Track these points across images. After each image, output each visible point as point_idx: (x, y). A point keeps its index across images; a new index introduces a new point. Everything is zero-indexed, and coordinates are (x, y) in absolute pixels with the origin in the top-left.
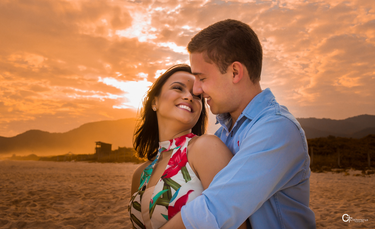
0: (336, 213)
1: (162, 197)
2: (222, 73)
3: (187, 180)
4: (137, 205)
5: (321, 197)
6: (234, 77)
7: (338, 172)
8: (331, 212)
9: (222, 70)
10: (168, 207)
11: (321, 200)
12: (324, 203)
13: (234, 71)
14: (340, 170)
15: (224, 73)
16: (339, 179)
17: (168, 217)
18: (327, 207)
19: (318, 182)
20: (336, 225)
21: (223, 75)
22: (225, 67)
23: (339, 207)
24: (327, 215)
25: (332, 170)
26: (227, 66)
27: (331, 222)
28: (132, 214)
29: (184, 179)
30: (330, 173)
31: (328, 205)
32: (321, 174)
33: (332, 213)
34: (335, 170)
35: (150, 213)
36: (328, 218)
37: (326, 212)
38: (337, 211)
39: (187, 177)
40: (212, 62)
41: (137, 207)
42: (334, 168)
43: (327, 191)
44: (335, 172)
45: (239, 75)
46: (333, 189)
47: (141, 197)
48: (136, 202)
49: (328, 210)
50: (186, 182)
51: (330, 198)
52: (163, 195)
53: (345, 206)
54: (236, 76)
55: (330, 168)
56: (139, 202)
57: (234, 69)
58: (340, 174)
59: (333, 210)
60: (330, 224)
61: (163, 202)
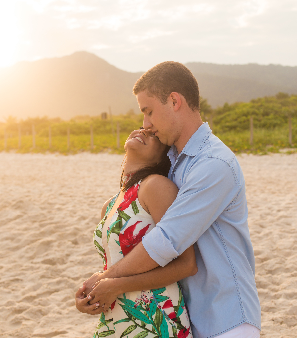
0: (279, 211)
1: (115, 227)
2: (164, 104)
3: (136, 212)
4: (99, 233)
5: (263, 192)
6: (174, 105)
7: (290, 153)
8: (272, 211)
9: (163, 101)
10: (119, 234)
11: (262, 196)
12: (265, 199)
13: (174, 101)
14: (292, 150)
15: (165, 104)
16: (289, 165)
17: (119, 242)
18: (269, 205)
19: (259, 170)
20: (277, 225)
21: (164, 105)
22: (165, 98)
23: (283, 204)
24: (268, 214)
25: (281, 150)
26: (167, 97)
27: (272, 222)
28: (95, 240)
29: (133, 211)
30: (277, 155)
31: (270, 202)
32: (264, 157)
33: (275, 212)
34: (285, 150)
35: (107, 238)
36: (269, 218)
37: (268, 211)
38: (281, 208)
39: (136, 210)
40: (154, 95)
41: (99, 234)
42: (284, 147)
43: (270, 182)
44: (284, 153)
45: (177, 103)
46: (279, 180)
47: (103, 226)
48: (99, 230)
49: (269, 208)
50: (135, 214)
51: (273, 193)
52: (116, 224)
53: (291, 202)
54: (176, 104)
55: (277, 147)
56: (101, 230)
57: (173, 99)
58: (291, 157)
59: (276, 208)
60: (271, 224)
61: (116, 231)
